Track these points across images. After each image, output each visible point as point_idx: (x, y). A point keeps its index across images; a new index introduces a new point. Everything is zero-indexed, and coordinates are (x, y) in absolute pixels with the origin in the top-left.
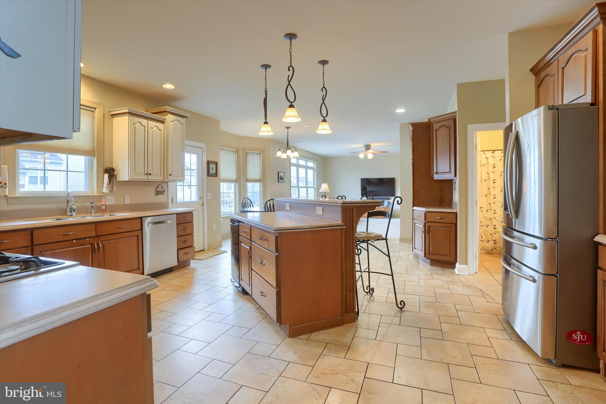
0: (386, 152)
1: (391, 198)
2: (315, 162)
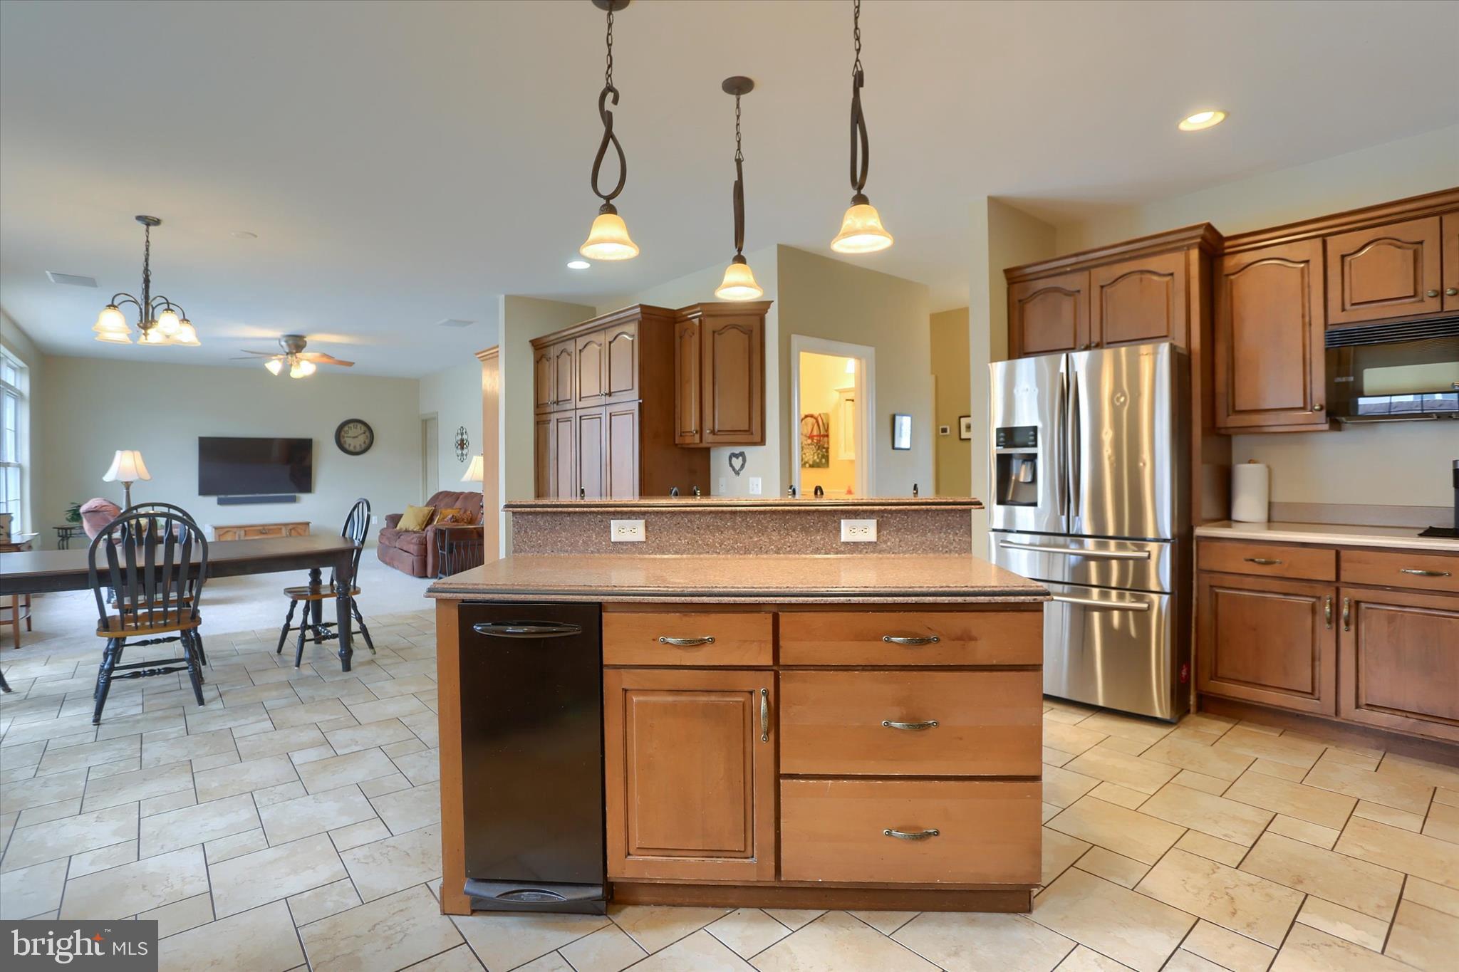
0: (351, 364)
1: (298, 496)
2: (22, 368)
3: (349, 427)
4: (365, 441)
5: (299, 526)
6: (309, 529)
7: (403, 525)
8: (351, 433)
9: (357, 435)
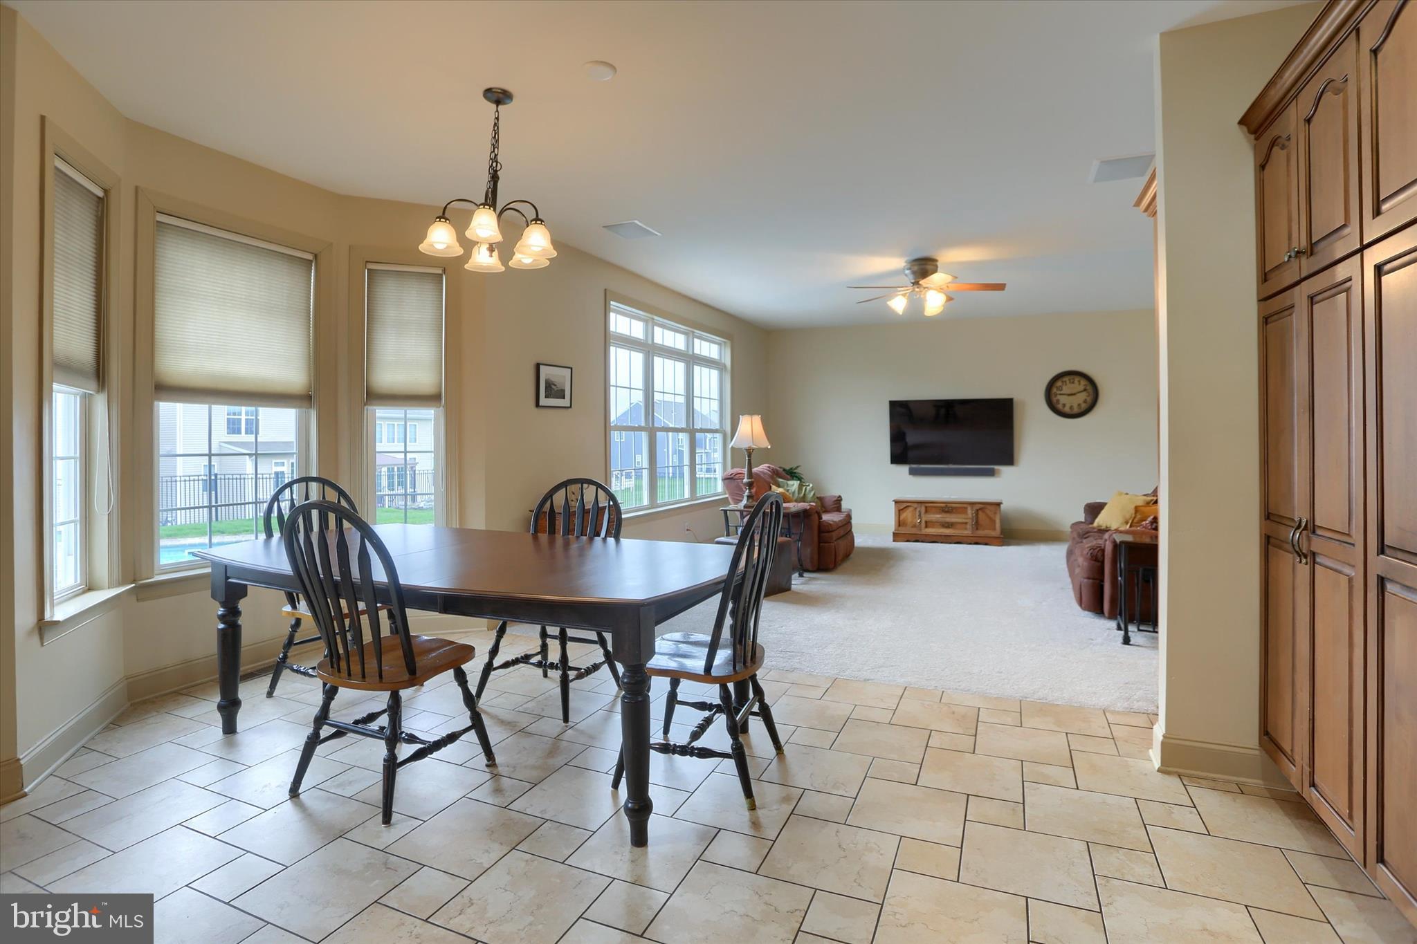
0: (1000, 287)
1: (998, 470)
2: (725, 342)
3: (1063, 382)
4: (1086, 400)
5: (988, 507)
6: (1000, 510)
7: (1102, 520)
8: (1066, 390)
9: (1074, 392)
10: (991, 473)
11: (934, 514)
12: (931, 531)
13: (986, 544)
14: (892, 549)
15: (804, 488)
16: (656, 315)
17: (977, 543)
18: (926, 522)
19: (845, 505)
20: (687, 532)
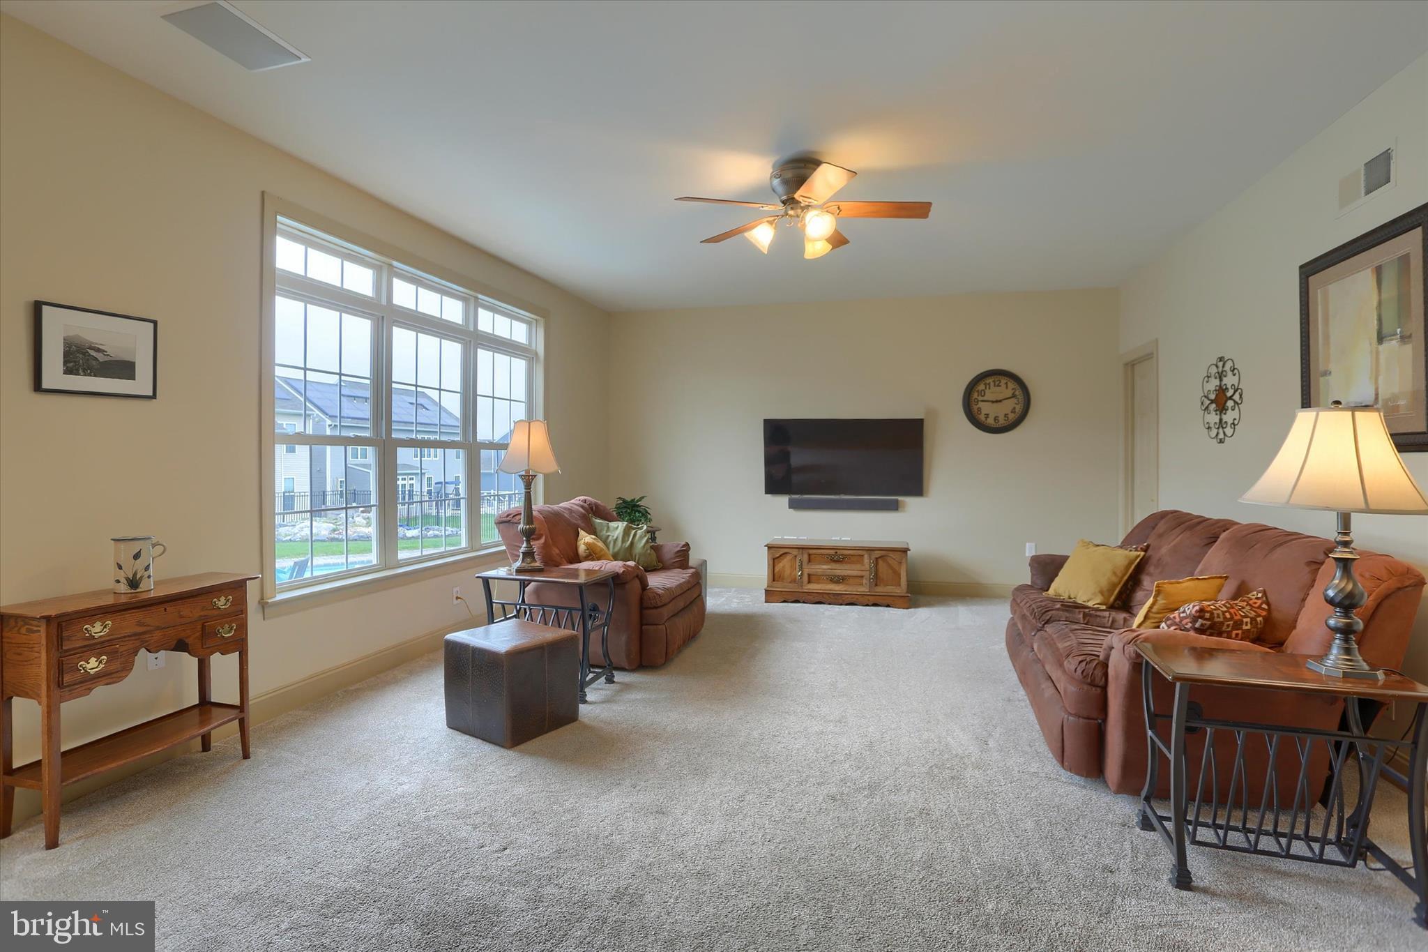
0: (920, 210)
1: (901, 501)
2: (536, 320)
3: (985, 384)
4: (1014, 408)
5: (891, 554)
6: (907, 559)
7: (1061, 586)
8: (989, 395)
9: (999, 399)
10: (894, 507)
11: (820, 564)
12: (815, 587)
13: (888, 606)
14: (762, 616)
15: (634, 531)
16: (397, 260)
17: (875, 605)
18: (809, 575)
19: (694, 559)
20: (456, 602)
